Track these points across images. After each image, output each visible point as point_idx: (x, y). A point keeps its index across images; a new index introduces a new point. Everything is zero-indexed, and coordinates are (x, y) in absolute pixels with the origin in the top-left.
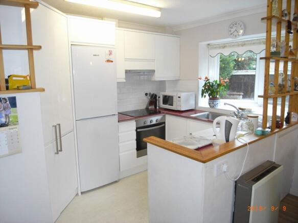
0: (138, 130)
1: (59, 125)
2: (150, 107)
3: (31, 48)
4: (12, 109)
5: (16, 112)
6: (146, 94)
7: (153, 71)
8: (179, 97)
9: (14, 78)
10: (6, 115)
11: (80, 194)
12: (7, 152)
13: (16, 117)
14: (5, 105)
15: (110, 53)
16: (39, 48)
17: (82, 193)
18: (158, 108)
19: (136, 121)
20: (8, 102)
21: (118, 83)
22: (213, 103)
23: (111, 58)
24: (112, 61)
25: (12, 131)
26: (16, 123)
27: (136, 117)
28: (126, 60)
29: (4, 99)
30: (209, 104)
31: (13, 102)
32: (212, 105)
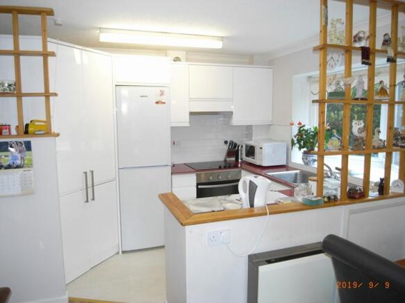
0: (200, 187)
1: (92, 172)
2: (228, 159)
3: (47, 95)
4: (28, 153)
5: (31, 155)
6: (226, 142)
7: (231, 113)
8: (261, 148)
9: (36, 123)
10: (22, 158)
11: (120, 253)
12: (20, 192)
13: (31, 160)
14: (21, 148)
15: (162, 94)
16: (55, 95)
17: (123, 252)
18: (240, 160)
19: (197, 175)
20: (24, 146)
21: (172, 128)
22: (307, 159)
23: (163, 99)
24: (164, 103)
25: (26, 172)
26: (30, 165)
27: (197, 171)
28: (191, 100)
29: (20, 142)
30: (303, 159)
31: (28, 146)
32: (307, 161)
